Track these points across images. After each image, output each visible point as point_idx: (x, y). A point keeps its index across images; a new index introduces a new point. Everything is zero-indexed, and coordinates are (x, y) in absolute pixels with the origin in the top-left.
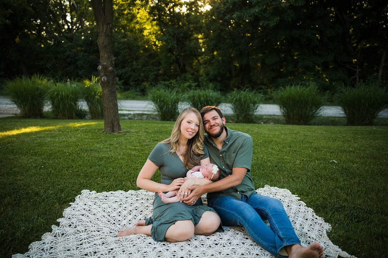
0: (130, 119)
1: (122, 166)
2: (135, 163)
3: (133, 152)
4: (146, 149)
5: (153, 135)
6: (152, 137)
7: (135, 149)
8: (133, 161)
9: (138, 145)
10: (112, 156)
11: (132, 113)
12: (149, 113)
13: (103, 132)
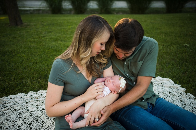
0: (31, 13)
1: (23, 60)
2: (35, 55)
3: (33, 45)
4: (43, 40)
5: (47, 27)
6: (47, 29)
7: (34, 41)
8: (32, 54)
9: (37, 37)
10: (15, 50)
11: (32, 9)
12: (44, 9)
13: (9, 26)
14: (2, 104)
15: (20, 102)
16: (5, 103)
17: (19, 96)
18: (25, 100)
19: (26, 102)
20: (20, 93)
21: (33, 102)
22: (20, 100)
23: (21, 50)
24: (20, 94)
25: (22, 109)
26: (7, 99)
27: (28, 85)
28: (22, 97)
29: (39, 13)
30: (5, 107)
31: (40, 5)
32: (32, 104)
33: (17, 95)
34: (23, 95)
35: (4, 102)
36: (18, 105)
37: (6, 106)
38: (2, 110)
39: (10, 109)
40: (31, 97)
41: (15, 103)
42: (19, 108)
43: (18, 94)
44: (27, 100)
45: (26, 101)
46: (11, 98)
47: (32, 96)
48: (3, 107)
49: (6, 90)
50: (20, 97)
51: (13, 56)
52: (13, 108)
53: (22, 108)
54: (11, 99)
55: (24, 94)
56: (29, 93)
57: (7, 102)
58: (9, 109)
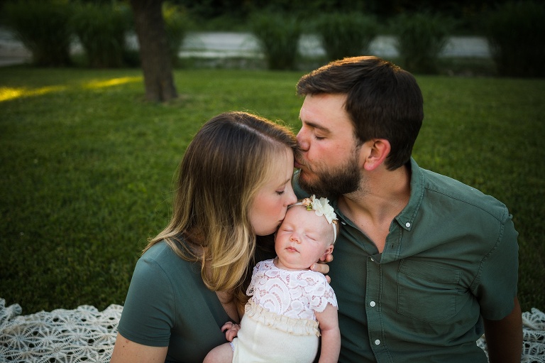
14: (27, 334)
15: (73, 336)
16: (35, 333)
17: (78, 315)
18: (88, 331)
19: (88, 338)
20: (86, 306)
21: (109, 342)
22: (75, 330)
23: (142, 172)
24: (85, 311)
25: (71, 359)
26: (44, 322)
27: (118, 282)
28: (87, 318)
29: (237, 68)
30: (31, 346)
31: (242, 45)
32: (105, 347)
33: (75, 310)
34: (93, 313)
35: (33, 330)
36: (67, 343)
37: (34, 343)
38: (21, 352)
39: (40, 354)
40: (108, 325)
41: (59, 335)
42: (65, 355)
43: (80, 308)
44: (95, 333)
45: (92, 333)
46: (56, 320)
47: (112, 319)
48: (26, 343)
49: (58, 288)
50: (80, 319)
51: (117, 186)
52: (49, 353)
53: (72, 356)
54: (54, 323)
55: (96, 310)
56: (109, 308)
57: (40, 332)
58: (37, 354)
